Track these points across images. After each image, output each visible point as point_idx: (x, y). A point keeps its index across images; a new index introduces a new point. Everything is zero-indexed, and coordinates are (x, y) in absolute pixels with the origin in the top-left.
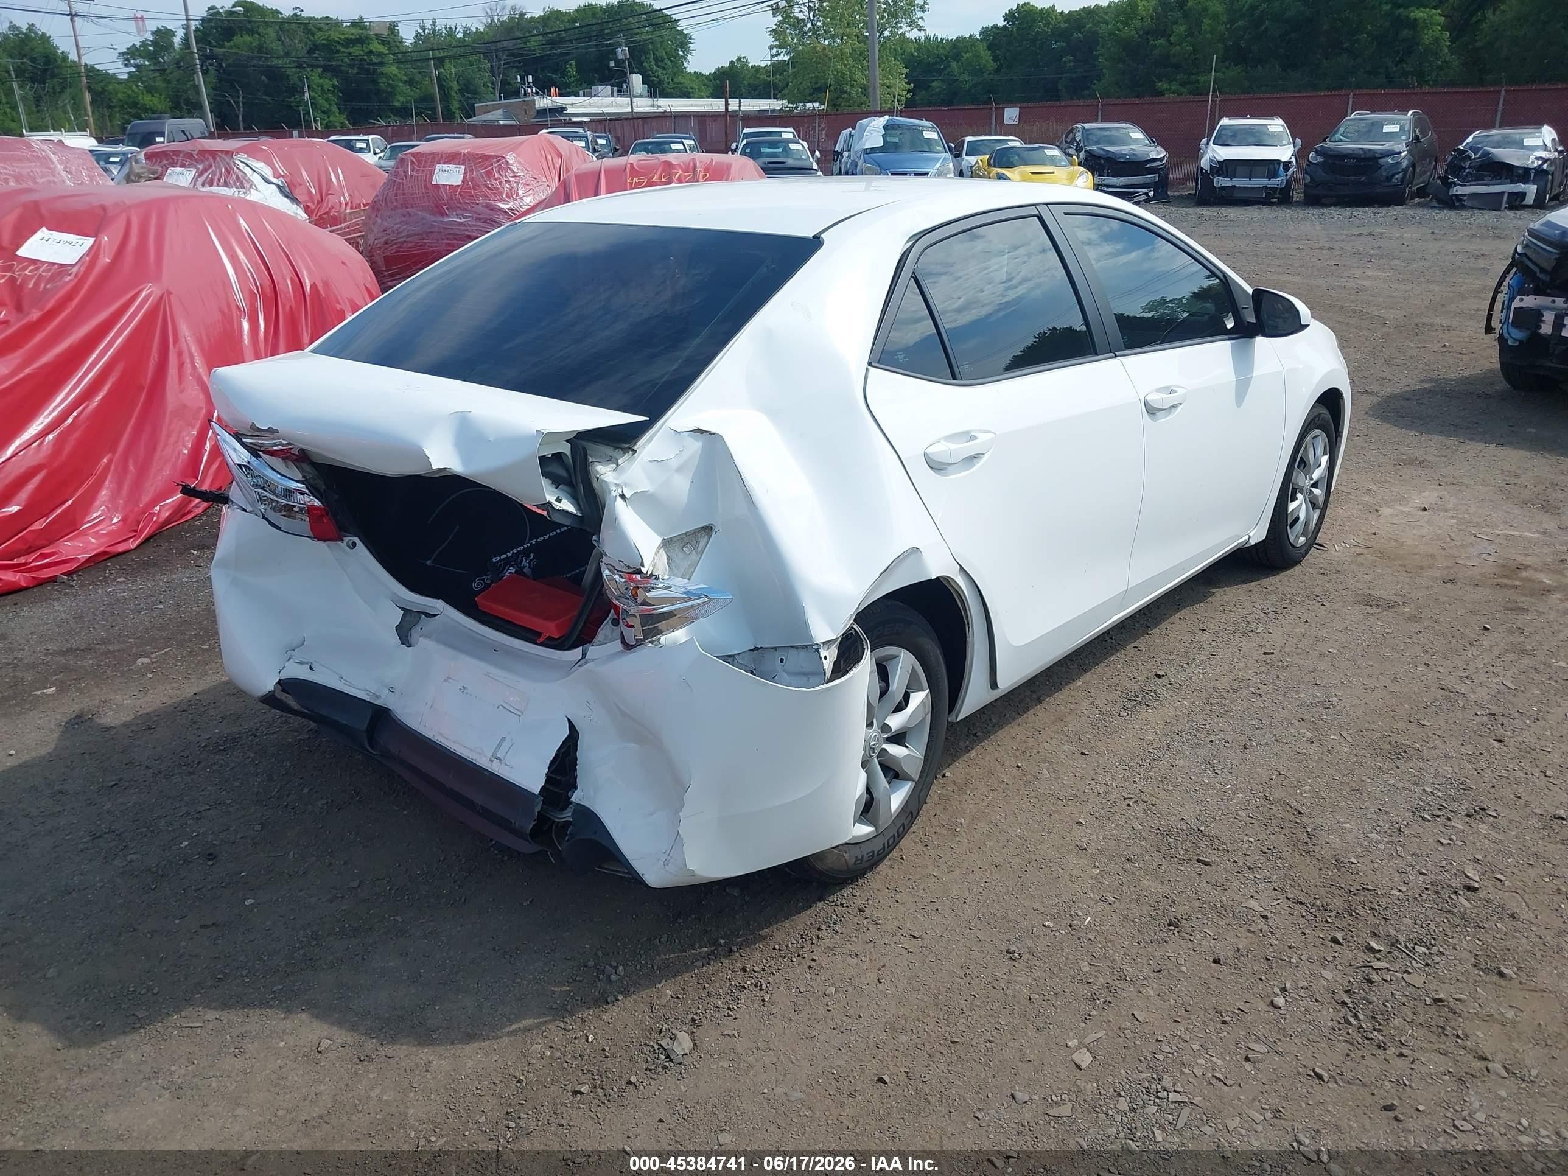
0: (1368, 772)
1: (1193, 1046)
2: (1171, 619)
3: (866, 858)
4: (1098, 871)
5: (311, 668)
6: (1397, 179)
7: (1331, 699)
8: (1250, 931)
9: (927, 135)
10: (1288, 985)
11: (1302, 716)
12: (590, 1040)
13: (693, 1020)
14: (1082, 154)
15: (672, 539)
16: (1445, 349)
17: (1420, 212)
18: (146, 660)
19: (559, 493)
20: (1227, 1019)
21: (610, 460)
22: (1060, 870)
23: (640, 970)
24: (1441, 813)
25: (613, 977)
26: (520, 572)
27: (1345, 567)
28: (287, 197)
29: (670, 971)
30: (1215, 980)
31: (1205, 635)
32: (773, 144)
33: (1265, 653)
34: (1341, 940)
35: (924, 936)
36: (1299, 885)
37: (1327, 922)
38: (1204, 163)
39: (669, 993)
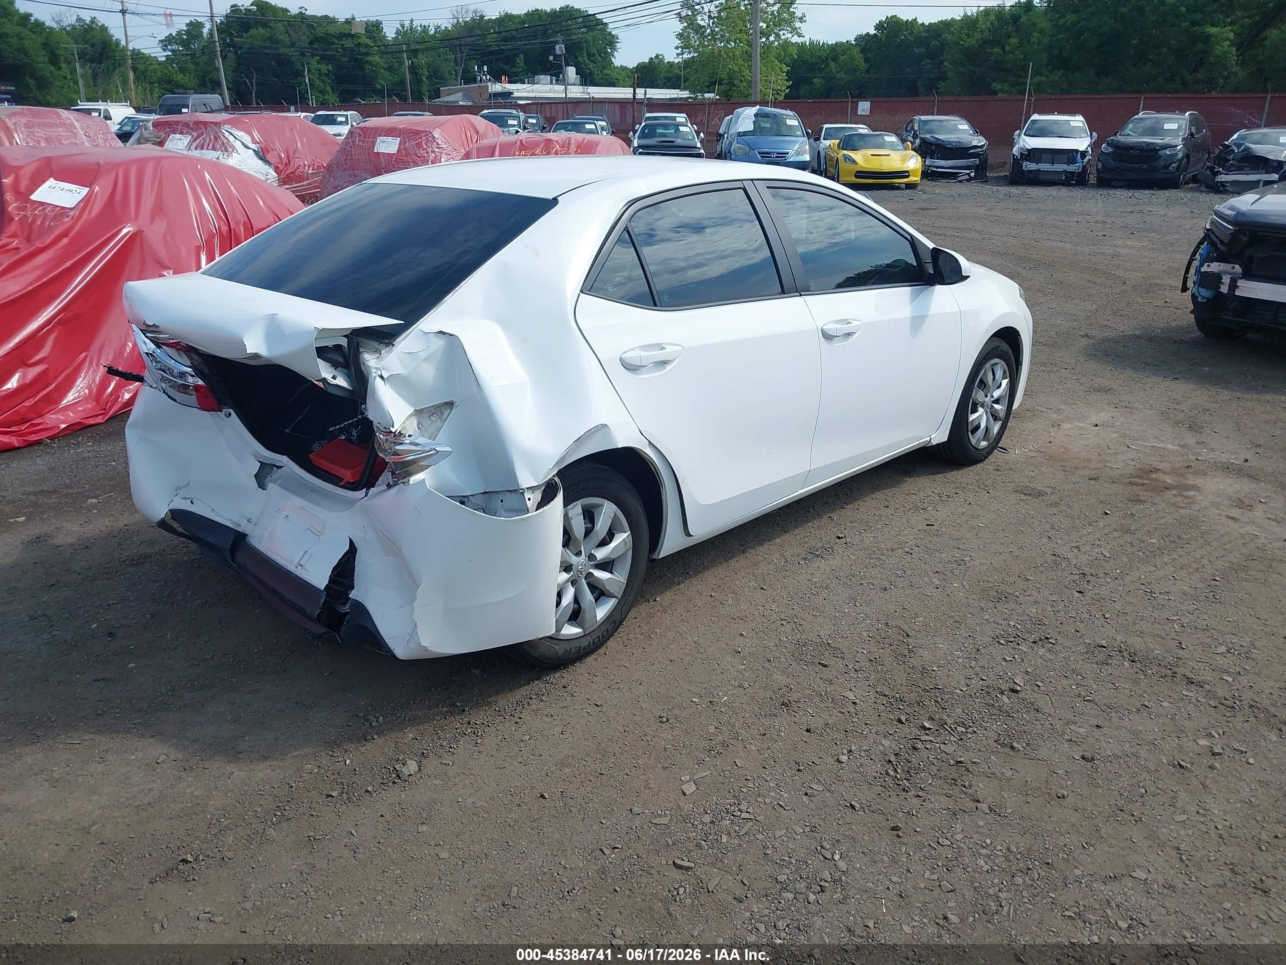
0: (971, 610)
1: (771, 784)
2: (866, 499)
3: (574, 651)
4: (744, 667)
5: (192, 503)
6: (1173, 167)
7: (965, 559)
8: (840, 712)
9: (789, 122)
10: (853, 748)
11: (937, 570)
12: (347, 763)
13: (423, 753)
14: (918, 141)
15: (422, 410)
16: (1166, 304)
17: (1189, 195)
18: (94, 501)
19: (336, 373)
20: (802, 768)
21: (377, 351)
22: (716, 665)
23: (395, 720)
24: (1015, 640)
25: (374, 724)
26: (348, 440)
27: (1018, 466)
28: (261, 159)
29: (415, 721)
30: (803, 743)
31: (887, 511)
32: (666, 126)
33: (928, 525)
34: (904, 721)
35: (604, 705)
36: (889, 684)
37: (899, 709)
38: (1015, 150)
39: (412, 735)
